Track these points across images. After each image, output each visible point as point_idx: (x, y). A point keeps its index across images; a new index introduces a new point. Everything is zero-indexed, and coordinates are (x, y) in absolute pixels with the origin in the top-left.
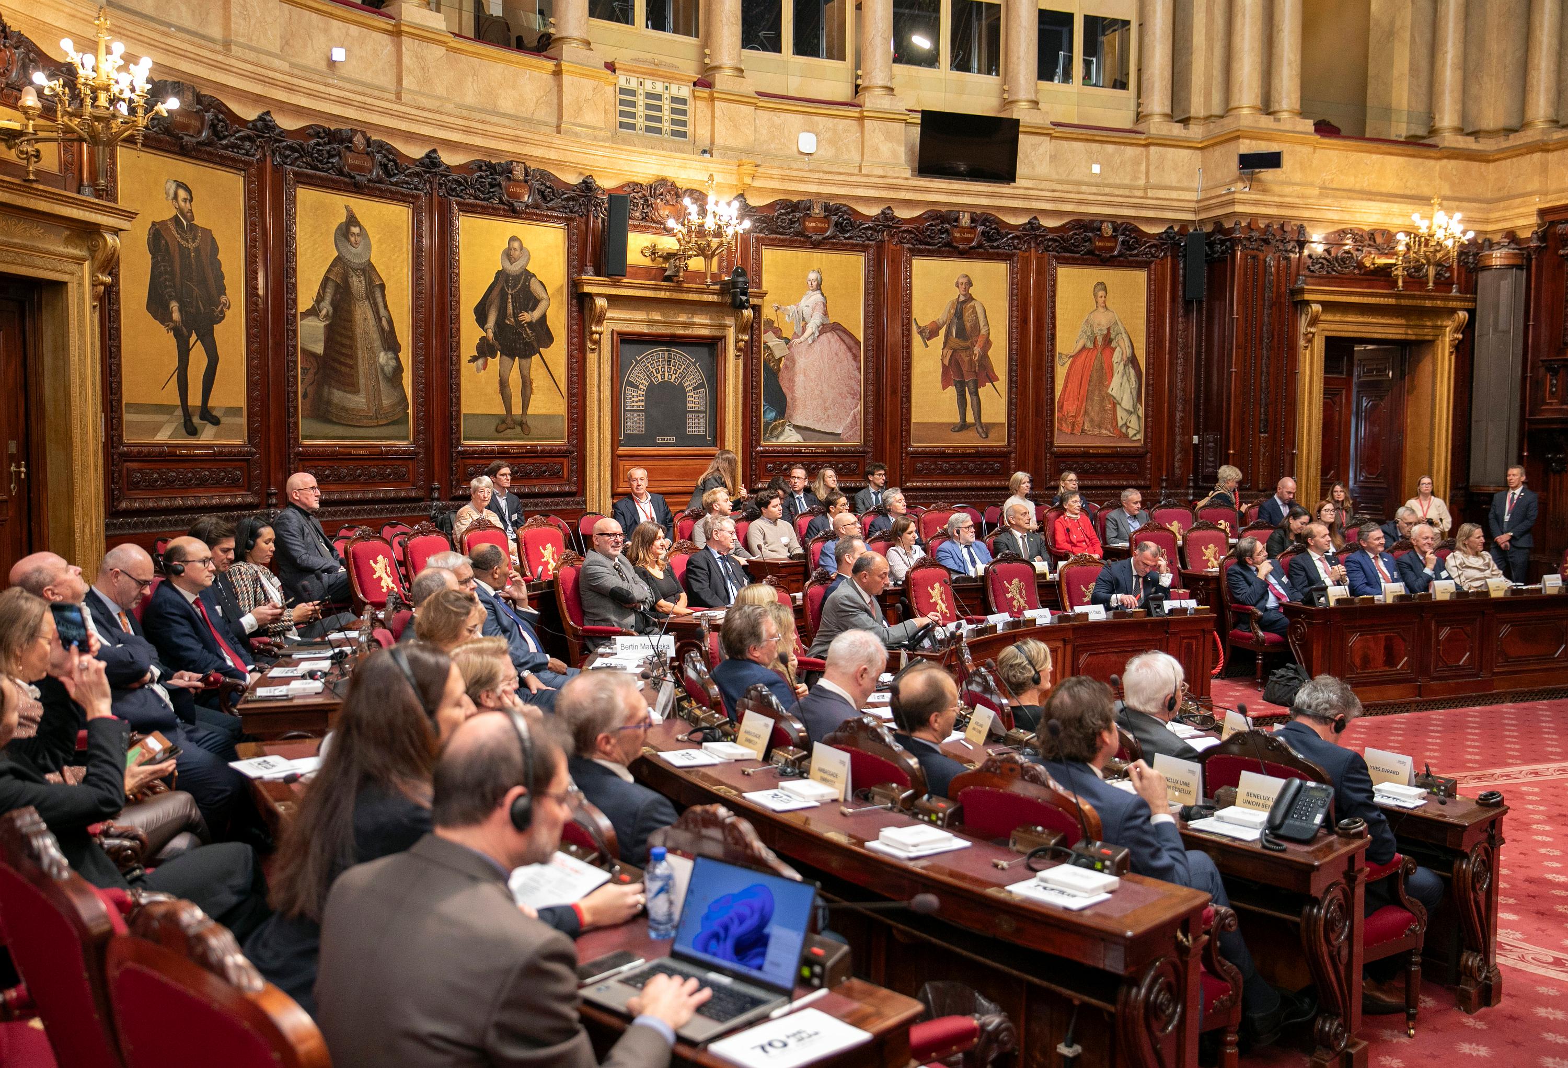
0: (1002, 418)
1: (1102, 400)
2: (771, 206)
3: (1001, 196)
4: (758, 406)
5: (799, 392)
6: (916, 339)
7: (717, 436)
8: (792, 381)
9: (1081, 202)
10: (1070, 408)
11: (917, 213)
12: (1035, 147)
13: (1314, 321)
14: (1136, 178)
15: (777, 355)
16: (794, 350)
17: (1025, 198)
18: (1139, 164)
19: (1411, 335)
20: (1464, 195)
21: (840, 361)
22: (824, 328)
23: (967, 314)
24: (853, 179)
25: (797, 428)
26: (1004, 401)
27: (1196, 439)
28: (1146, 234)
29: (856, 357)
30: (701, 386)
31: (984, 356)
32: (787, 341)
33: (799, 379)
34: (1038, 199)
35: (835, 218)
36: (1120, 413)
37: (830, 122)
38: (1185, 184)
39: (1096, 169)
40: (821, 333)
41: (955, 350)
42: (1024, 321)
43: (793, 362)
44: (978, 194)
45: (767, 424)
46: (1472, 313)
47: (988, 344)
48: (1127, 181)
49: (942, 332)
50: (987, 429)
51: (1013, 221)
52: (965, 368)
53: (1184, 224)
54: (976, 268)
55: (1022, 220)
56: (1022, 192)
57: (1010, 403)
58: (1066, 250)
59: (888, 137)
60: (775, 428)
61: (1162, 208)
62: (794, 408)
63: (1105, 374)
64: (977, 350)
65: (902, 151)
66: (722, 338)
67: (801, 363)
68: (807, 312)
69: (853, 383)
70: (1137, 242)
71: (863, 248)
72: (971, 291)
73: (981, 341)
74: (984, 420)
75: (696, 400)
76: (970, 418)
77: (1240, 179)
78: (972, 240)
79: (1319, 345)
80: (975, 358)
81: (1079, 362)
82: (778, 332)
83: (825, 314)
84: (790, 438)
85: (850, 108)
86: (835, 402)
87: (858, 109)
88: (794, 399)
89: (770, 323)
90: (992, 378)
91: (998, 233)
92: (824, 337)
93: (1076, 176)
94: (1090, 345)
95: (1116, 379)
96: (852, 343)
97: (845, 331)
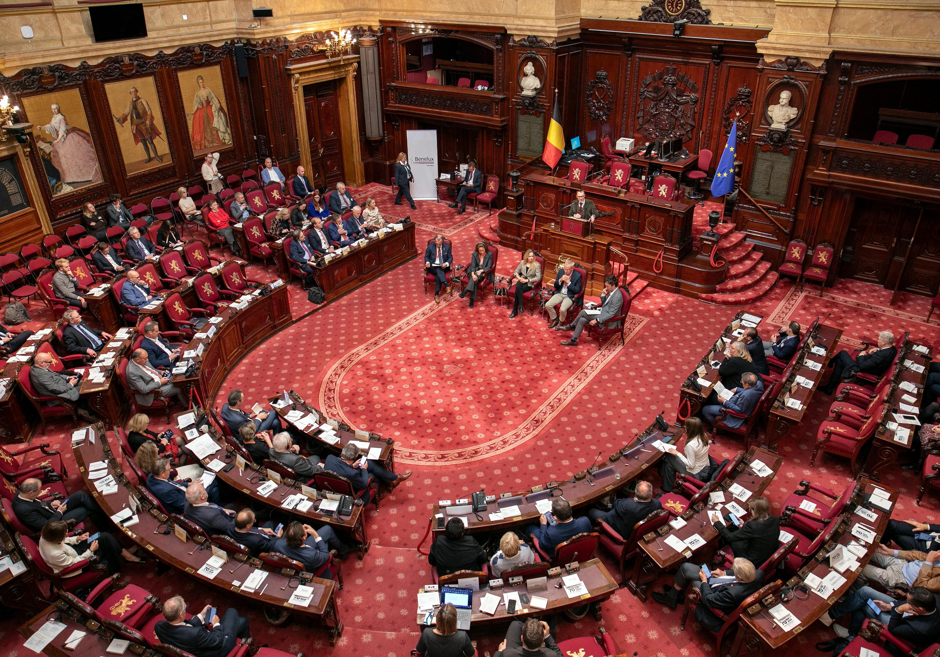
0: (167, 151)
1: (211, 131)
2: (19, 75)
3: (142, 45)
4: (46, 180)
5: (65, 166)
6: (117, 124)
7: (29, 201)
8: (59, 162)
9: (182, 40)
10: (197, 138)
11: (100, 60)
12: (153, 13)
13: (297, 82)
14: (206, 18)
15: (48, 151)
16: (56, 147)
17: (154, 43)
18: (205, 11)
19: (337, 77)
20: (350, 8)
21: (81, 146)
22: (68, 132)
23: (139, 107)
24: (62, 51)
25: (69, 184)
26: (166, 143)
27: (255, 138)
28: (216, 48)
29: (88, 141)
30: (12, 180)
31: (152, 124)
32: (51, 143)
33: (63, 160)
34: (161, 42)
35: (57, 74)
36: (220, 134)
37: (37, 17)
38: (229, 18)
39: (185, 17)
40: (67, 134)
41: (137, 125)
42: (167, 103)
43: (57, 152)
44: (130, 46)
45: (53, 186)
46: (359, 63)
47: (152, 118)
48: (201, 21)
49: (129, 118)
50: (161, 158)
51: (150, 54)
52: (144, 132)
53: (232, 40)
54: (138, 82)
55: (155, 53)
56: (151, 40)
57: (169, 143)
58: (179, 64)
59: (73, 21)
60: (57, 187)
61: (221, 35)
62: (64, 174)
63: (210, 118)
64: (148, 122)
65: (82, 27)
66: (16, 154)
67: (61, 152)
68: (56, 126)
69: (91, 154)
70: (213, 53)
71: (76, 86)
72: (138, 94)
73: (149, 118)
74: (159, 154)
75: (12, 188)
76: (152, 155)
77: (255, 20)
78: (132, 70)
79: (301, 90)
80: (148, 126)
81: (197, 115)
82: (44, 140)
83: (67, 124)
84: (67, 189)
85: (46, 7)
86: (84, 166)
87: (51, 7)
88: (63, 171)
89: (39, 137)
90: (158, 134)
91: (145, 63)
92: (69, 136)
93: (176, 23)
94: (200, 107)
95: (215, 119)
96: (84, 135)
97: (79, 130)
